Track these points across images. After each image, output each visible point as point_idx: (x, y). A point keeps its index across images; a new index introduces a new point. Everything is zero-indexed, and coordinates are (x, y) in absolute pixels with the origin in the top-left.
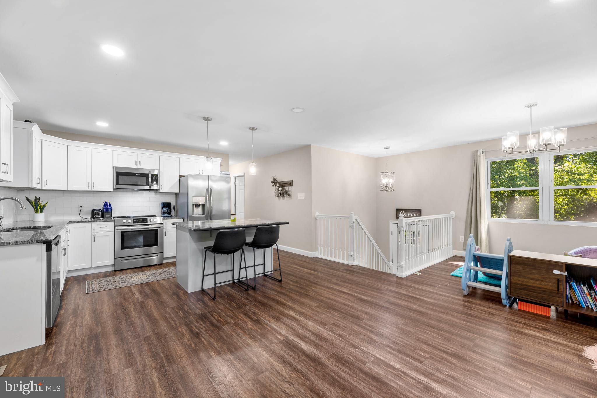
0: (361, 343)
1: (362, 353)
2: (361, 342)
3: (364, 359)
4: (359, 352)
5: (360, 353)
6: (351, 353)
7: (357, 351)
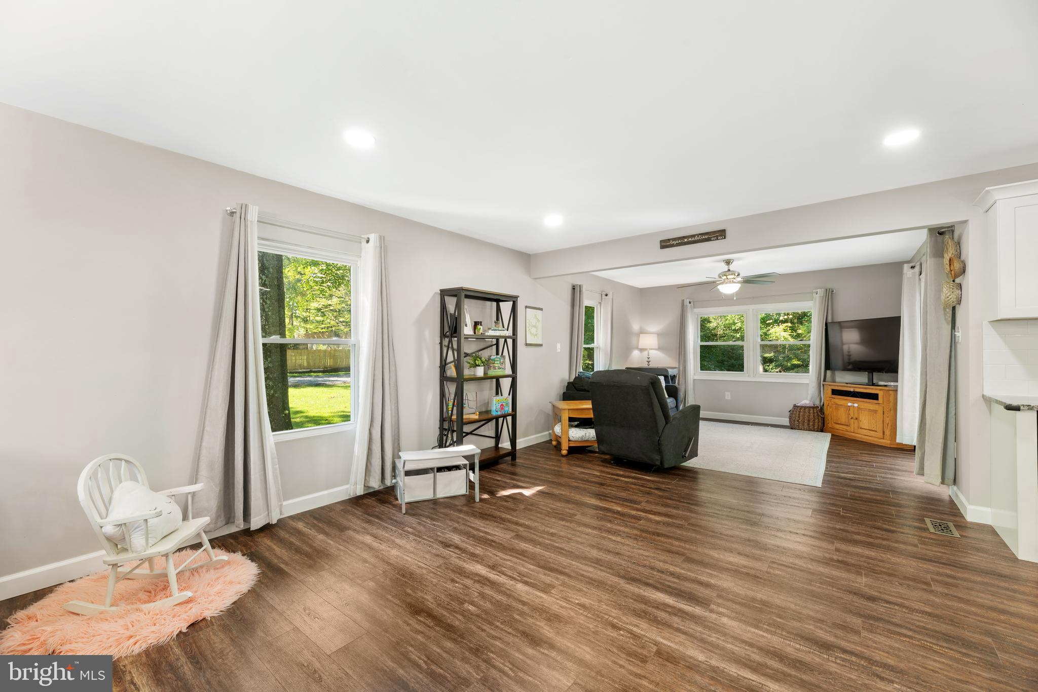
0: (572, 614)
1: (568, 597)
2: (572, 617)
3: (565, 589)
4: (573, 598)
5: (571, 598)
6: (585, 594)
7: (577, 599)
